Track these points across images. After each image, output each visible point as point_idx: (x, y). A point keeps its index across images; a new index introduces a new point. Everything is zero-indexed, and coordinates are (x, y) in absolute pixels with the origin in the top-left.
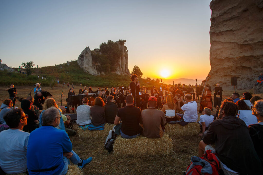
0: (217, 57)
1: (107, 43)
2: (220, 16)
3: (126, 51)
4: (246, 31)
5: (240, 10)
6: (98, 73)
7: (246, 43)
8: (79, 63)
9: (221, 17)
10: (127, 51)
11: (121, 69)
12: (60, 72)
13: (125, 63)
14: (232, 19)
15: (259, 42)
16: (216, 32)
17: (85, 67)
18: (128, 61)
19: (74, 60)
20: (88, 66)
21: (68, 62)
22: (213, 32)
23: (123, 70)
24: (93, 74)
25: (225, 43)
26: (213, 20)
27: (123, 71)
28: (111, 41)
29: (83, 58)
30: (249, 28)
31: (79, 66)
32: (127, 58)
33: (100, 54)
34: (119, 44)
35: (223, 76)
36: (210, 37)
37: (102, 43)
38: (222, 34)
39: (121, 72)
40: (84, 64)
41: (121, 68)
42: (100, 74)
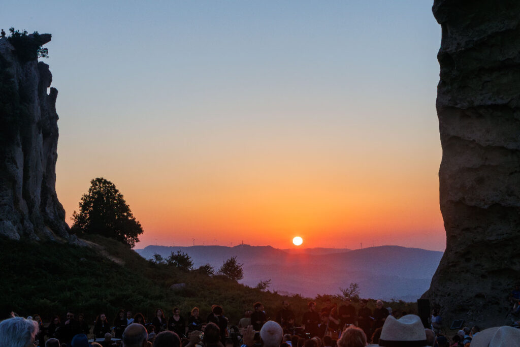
0: (464, 198)
2: (469, 50)
3: (48, 91)
9: (474, 55)
10: (54, 92)
11: (23, 203)
13: (42, 169)
16: (459, 106)
18: (58, 152)
22: (447, 103)
23: (31, 206)
27: (30, 212)
32: (51, 134)
34: (9, 59)
35: (490, 273)
36: (440, 120)
38: (480, 116)
39: (22, 222)
41: (20, 196)
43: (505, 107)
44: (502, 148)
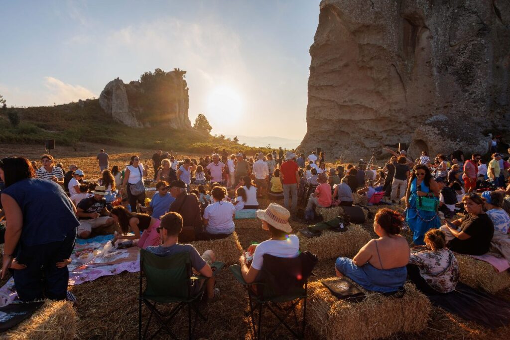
0: (315, 117)
1: (153, 72)
2: (320, 66)
3: (186, 88)
4: (346, 90)
5: (342, 63)
6: (139, 125)
7: (345, 104)
8: (103, 104)
9: (322, 67)
10: (188, 89)
11: (178, 119)
12: (69, 120)
13: (184, 110)
14: (332, 72)
15: (358, 105)
16: (315, 85)
17: (115, 112)
19: (93, 99)
20: (121, 111)
21: (80, 100)
22: (311, 84)
23: (181, 120)
24: (129, 126)
25: (324, 100)
26: (312, 69)
27: (181, 122)
28: (160, 70)
29: (110, 97)
30: (349, 86)
31: (103, 110)
32: (187, 100)
33: (142, 91)
34: (173, 77)
35: (321, 141)
37: (146, 73)
38: (322, 89)
39: (178, 124)
40: (113, 107)
41: (178, 117)
42: (142, 127)
43: (331, 86)
44: (328, 100)
